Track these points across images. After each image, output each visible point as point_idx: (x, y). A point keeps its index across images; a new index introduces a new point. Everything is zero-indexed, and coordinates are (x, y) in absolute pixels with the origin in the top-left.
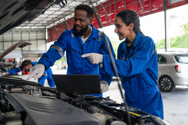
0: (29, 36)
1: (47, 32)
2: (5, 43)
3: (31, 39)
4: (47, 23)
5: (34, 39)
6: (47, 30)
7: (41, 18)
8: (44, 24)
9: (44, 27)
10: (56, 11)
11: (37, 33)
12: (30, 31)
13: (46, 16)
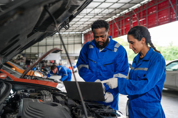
0: (68, 41)
1: (83, 37)
2: (47, 47)
3: (69, 43)
4: (83, 29)
5: (72, 43)
6: (83, 35)
7: (78, 25)
8: (80, 29)
9: (80, 33)
10: (91, 18)
11: (74, 38)
12: (68, 36)
13: (82, 23)
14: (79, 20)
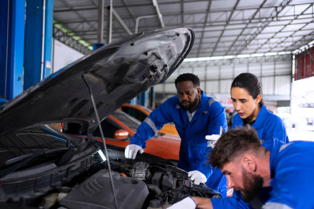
0: (261, 70)
1: (294, 61)
3: (263, 75)
4: (292, 46)
5: (270, 74)
6: (294, 57)
7: (280, 38)
8: (287, 47)
9: (289, 53)
10: (307, 23)
11: (275, 64)
12: (263, 60)
13: (290, 33)
14: (282, 29)
